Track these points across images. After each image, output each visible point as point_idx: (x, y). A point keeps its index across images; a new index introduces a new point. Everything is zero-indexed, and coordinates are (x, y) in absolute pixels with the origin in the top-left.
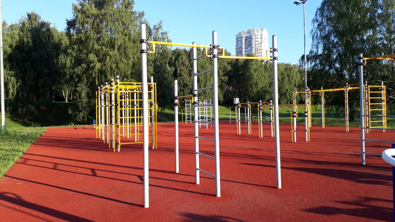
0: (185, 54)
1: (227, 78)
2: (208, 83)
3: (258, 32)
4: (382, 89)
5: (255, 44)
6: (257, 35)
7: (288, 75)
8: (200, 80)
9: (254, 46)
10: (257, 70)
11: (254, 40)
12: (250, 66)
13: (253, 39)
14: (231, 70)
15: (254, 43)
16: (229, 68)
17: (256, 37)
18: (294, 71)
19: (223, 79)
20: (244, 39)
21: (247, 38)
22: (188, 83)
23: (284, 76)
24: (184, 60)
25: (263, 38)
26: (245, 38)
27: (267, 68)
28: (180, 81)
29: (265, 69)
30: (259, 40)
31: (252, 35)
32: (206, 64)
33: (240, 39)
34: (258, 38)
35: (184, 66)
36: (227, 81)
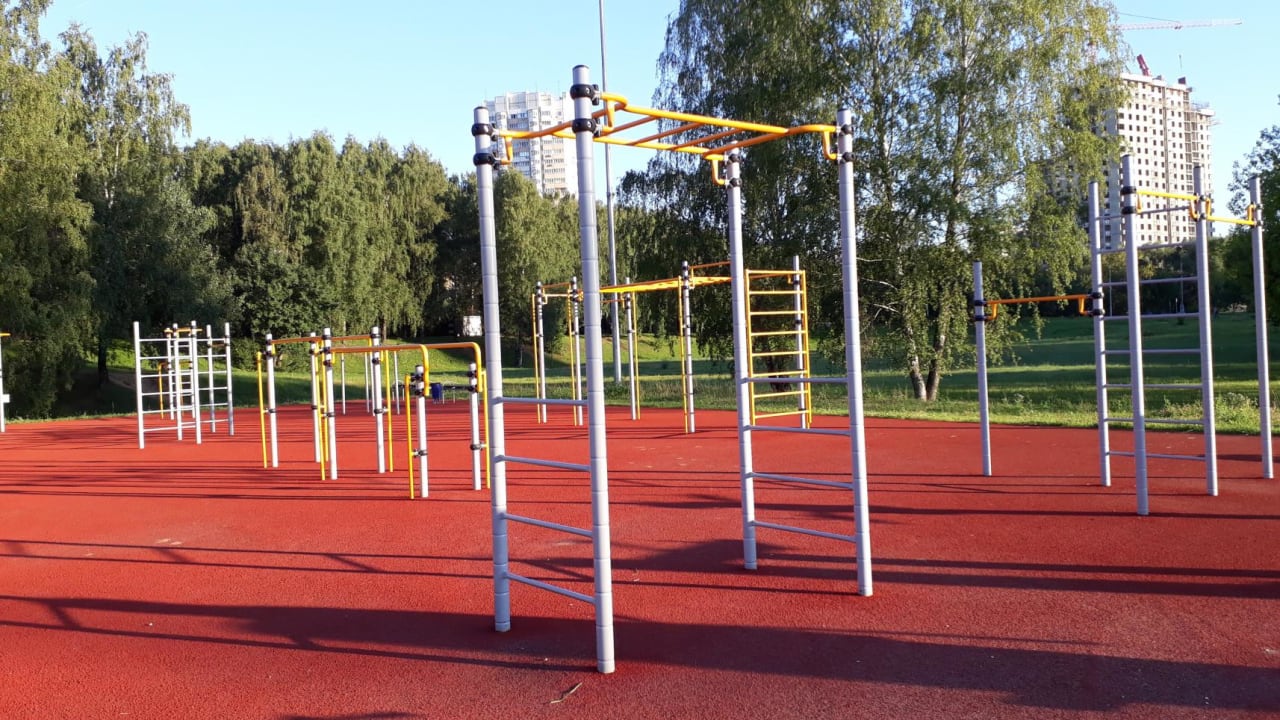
0: (272, 163)
1: (432, 249)
2: (359, 265)
3: (550, 104)
4: (796, 283)
6: (547, 113)
8: (331, 254)
9: (537, 148)
10: (533, 223)
11: (536, 128)
12: (509, 211)
13: (533, 124)
14: (444, 222)
16: (440, 214)
17: (544, 118)
19: (418, 254)
20: (504, 122)
21: (515, 121)
22: (283, 264)
24: (266, 182)
26: (508, 121)
27: (568, 217)
28: (253, 256)
31: (531, 110)
32: (352, 199)
34: (548, 122)
35: (269, 203)
36: (432, 258)
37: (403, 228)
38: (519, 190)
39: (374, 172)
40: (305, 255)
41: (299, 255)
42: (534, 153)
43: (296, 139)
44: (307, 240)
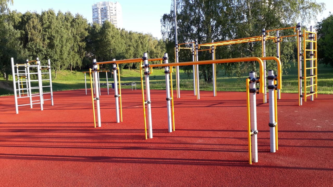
0: (37, 18)
1: (85, 44)
2: (64, 48)
3: (112, 5)
5: (110, 15)
6: (112, 7)
7: (141, 43)
8: (56, 45)
10: (114, 36)
11: (108, 12)
12: (107, 33)
13: (108, 10)
14: (88, 36)
16: (87, 34)
18: (146, 40)
19: (81, 45)
20: (99, 10)
21: (102, 10)
22: (41, 48)
23: (138, 44)
24: (35, 23)
25: (117, 11)
26: (101, 10)
27: (123, 35)
28: (32, 46)
29: (121, 36)
30: (114, 12)
31: (107, 7)
32: (61, 29)
33: (96, 10)
34: (112, 10)
35: (36, 30)
36: (85, 47)
37: (76, 38)
38: (110, 27)
39: (67, 21)
40: (48, 45)
41: (46, 45)
42: (108, 18)
43: (44, 11)
44: (48, 41)
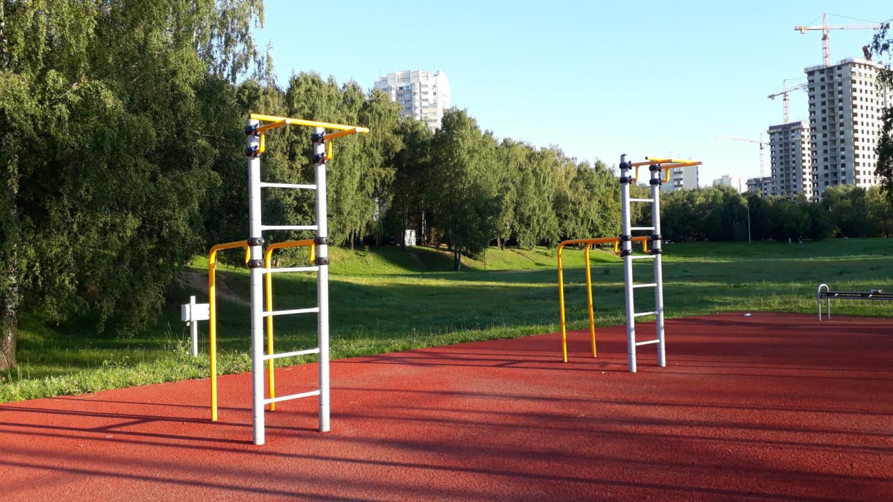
0: (276, 94)
1: (393, 172)
2: (346, 182)
3: (428, 79)
5: (421, 106)
6: (426, 86)
7: (534, 171)
9: (418, 111)
10: (476, 151)
11: (417, 97)
12: (457, 142)
13: (415, 94)
14: (403, 151)
15: (417, 104)
16: (399, 145)
17: (424, 90)
18: (546, 164)
19: (384, 176)
20: (394, 92)
21: (401, 92)
23: (527, 175)
25: (439, 94)
26: (397, 93)
30: (430, 97)
31: (414, 84)
34: (426, 93)
36: (392, 181)
37: (370, 155)
38: (464, 124)
39: (349, 107)
40: (303, 172)
41: (298, 172)
42: (416, 114)
43: (297, 73)
44: (305, 161)
